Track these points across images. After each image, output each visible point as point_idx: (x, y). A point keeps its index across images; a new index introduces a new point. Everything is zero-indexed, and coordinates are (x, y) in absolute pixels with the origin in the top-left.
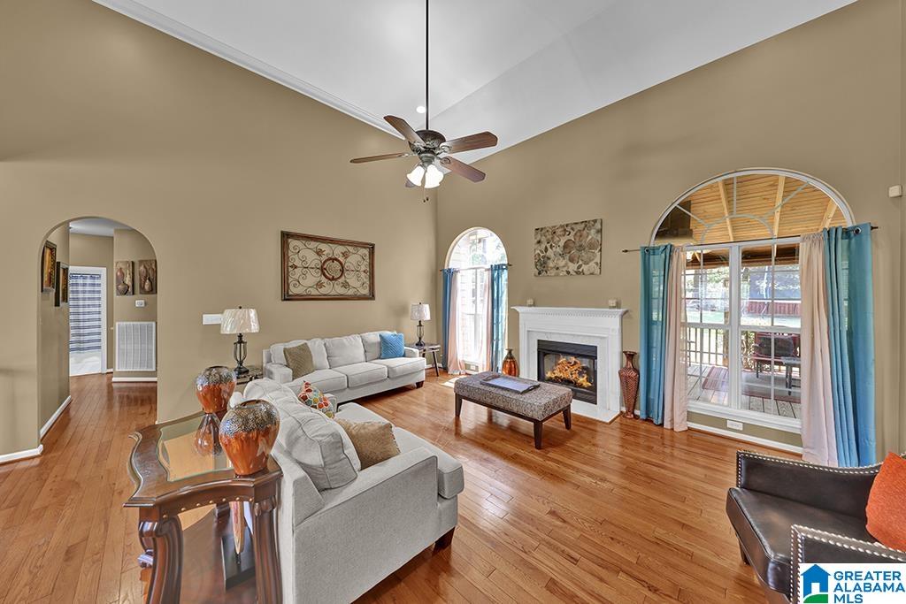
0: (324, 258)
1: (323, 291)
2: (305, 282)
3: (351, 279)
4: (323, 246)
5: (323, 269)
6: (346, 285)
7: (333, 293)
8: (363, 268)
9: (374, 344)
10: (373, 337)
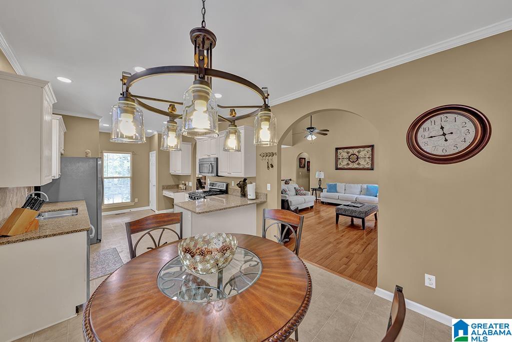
0: (349, 154)
1: (349, 167)
2: (343, 163)
3: (361, 161)
4: (349, 150)
5: (349, 158)
6: (359, 164)
7: (353, 167)
8: (368, 156)
9: (365, 189)
10: (365, 186)
